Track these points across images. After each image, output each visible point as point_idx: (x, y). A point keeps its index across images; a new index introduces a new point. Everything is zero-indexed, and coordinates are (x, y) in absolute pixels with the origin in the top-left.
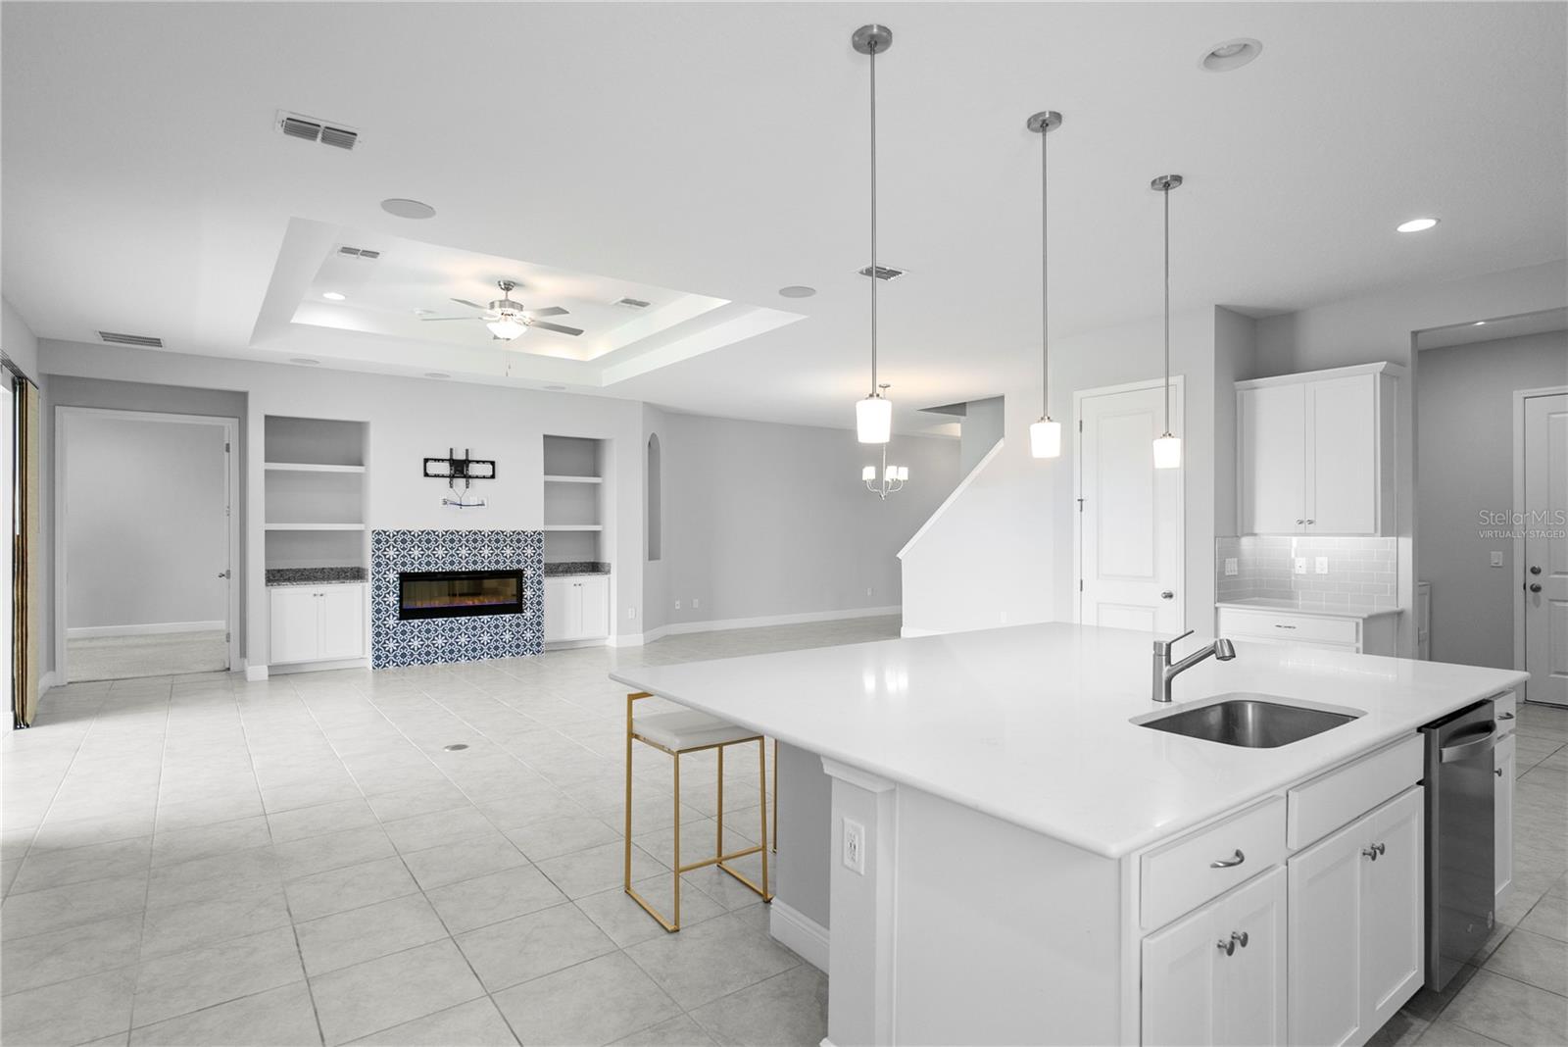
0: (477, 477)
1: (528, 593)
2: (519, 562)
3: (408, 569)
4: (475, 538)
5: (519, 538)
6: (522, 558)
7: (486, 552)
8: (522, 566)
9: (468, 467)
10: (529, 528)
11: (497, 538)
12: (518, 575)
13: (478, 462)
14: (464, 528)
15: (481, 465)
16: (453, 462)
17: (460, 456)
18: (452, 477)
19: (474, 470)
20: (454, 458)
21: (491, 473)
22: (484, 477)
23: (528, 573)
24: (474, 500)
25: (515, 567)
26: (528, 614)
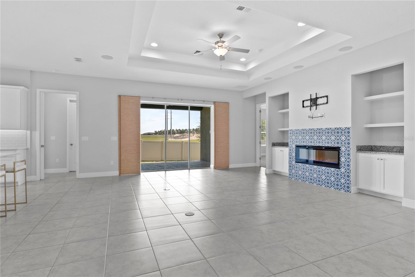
0: (321, 104)
1: (343, 159)
2: (338, 143)
3: (298, 144)
4: (320, 131)
5: (338, 131)
6: (340, 141)
7: (324, 138)
8: (339, 145)
9: (317, 100)
10: (343, 126)
11: (329, 131)
12: (337, 149)
13: (321, 97)
14: (315, 127)
15: (322, 99)
16: (311, 100)
17: (314, 97)
18: (311, 106)
19: (320, 101)
20: (312, 98)
21: (326, 101)
22: (324, 104)
23: (343, 149)
24: (319, 115)
25: (336, 145)
26: (343, 170)
